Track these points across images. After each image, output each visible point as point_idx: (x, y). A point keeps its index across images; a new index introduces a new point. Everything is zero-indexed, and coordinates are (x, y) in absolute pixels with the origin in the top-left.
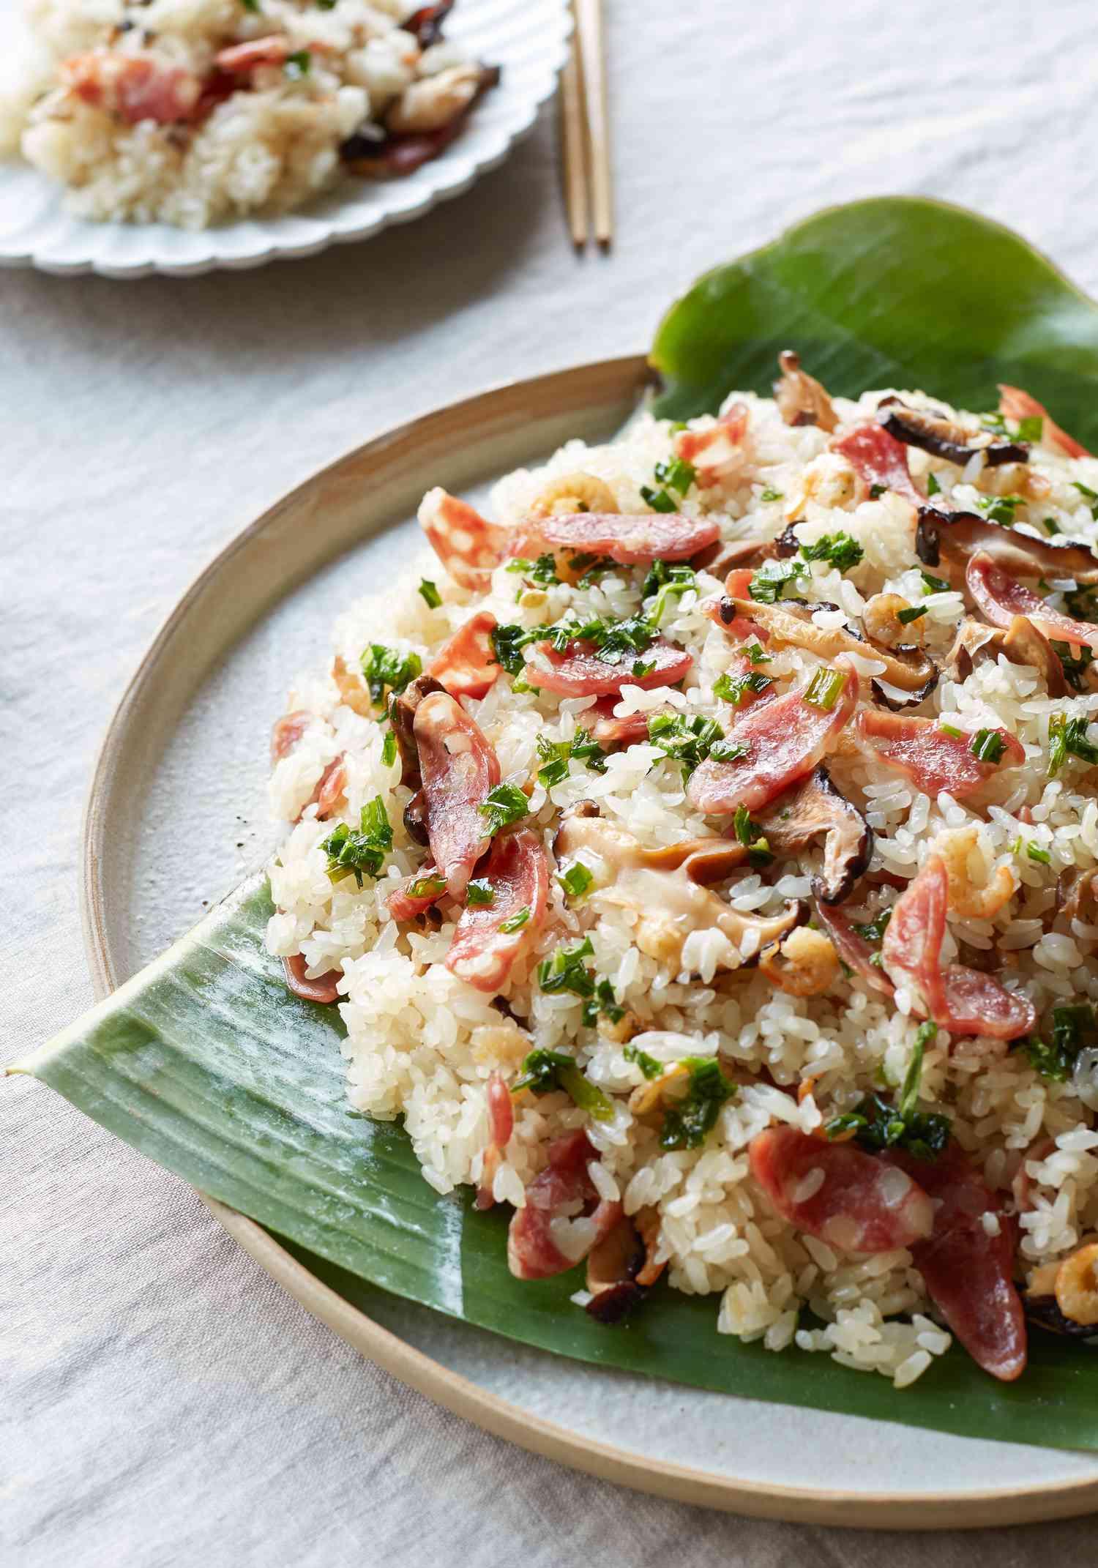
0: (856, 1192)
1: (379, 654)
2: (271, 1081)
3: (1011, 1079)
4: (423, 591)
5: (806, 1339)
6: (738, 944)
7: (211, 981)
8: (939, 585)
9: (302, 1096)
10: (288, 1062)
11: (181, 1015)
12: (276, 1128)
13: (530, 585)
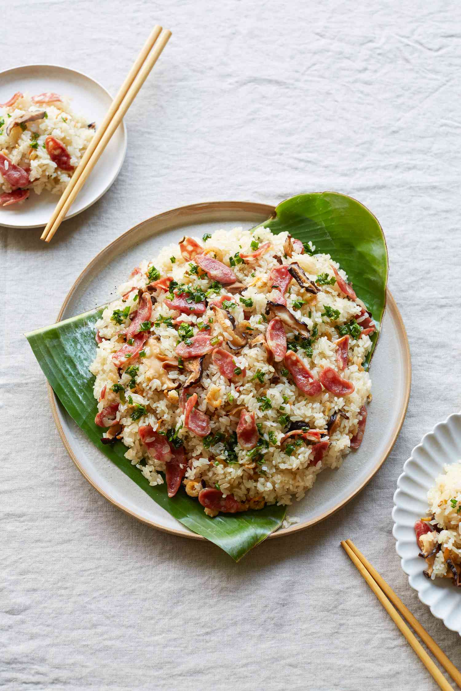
0: (159, 446)
1: (154, 269)
2: (78, 356)
3: (198, 442)
4: (171, 259)
5: (138, 466)
6: (162, 386)
7: (80, 328)
8: (266, 320)
9: (82, 362)
10: (85, 353)
11: (69, 334)
12: (71, 368)
13: (187, 273)
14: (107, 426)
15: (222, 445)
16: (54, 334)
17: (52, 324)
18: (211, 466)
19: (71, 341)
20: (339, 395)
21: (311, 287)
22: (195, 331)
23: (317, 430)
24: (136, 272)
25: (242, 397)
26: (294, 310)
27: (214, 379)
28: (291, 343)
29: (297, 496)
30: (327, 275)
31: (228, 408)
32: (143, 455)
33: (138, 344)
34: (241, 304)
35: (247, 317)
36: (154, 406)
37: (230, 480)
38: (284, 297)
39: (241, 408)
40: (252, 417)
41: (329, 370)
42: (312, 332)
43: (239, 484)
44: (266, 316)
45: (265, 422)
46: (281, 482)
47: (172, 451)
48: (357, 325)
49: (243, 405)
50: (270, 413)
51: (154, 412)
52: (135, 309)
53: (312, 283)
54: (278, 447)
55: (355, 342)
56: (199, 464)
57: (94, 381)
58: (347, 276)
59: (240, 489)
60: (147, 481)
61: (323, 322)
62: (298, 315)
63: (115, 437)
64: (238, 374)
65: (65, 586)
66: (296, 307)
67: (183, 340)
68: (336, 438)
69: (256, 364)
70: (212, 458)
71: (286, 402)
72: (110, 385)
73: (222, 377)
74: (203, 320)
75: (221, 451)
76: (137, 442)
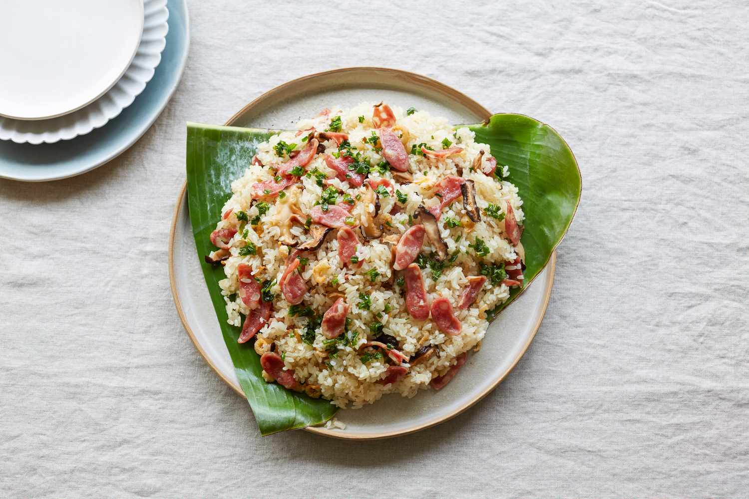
0: (251, 290)
1: (339, 119)
3: (285, 306)
5: (226, 298)
6: (280, 237)
7: (244, 141)
8: (411, 223)
9: (228, 175)
10: (235, 167)
11: (230, 141)
12: (215, 175)
13: (365, 139)
15: (306, 321)
16: (215, 136)
17: (219, 124)
18: (285, 336)
19: (228, 150)
20: (441, 331)
21: (473, 213)
22: (339, 199)
23: (400, 353)
24: (326, 113)
25: (347, 285)
26: (445, 227)
27: (330, 254)
28: (423, 257)
29: (354, 404)
30: (498, 209)
31: (329, 289)
32: (235, 290)
33: (284, 183)
34: (395, 195)
35: (394, 211)
36: (264, 251)
37: (297, 357)
38: (441, 209)
39: (339, 295)
40: (346, 310)
41: (445, 301)
42: (450, 257)
43: (305, 365)
44: (413, 218)
45: (356, 321)
46: (343, 384)
47: (260, 302)
48: (504, 272)
49: (343, 293)
50: (365, 313)
51: (262, 256)
52: (300, 149)
53: (477, 209)
54: (355, 350)
55: (490, 287)
56: (276, 326)
57: (230, 198)
58: (524, 218)
59: (303, 370)
60: (227, 317)
61: (467, 253)
62: (445, 233)
63: (220, 261)
64: (354, 262)
66: (448, 225)
67: (323, 203)
68: (418, 369)
69: (377, 261)
70: (292, 327)
71: (386, 310)
72: (237, 209)
73: (338, 257)
74: (353, 193)
75: (303, 325)
76: (235, 276)
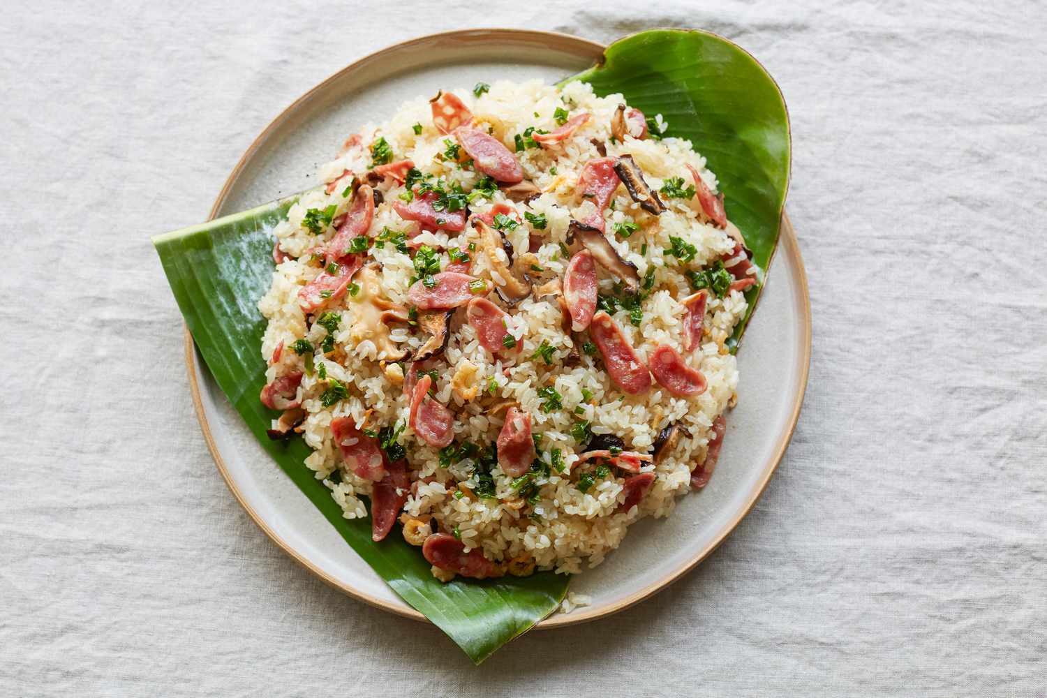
0: (364, 454)
1: (383, 143)
2: (240, 283)
3: (430, 455)
4: (415, 128)
5: (326, 482)
6: (378, 353)
7: (249, 233)
8: (566, 254)
9: (247, 293)
10: (252, 278)
11: (228, 241)
12: (227, 302)
13: (439, 156)
14: (280, 408)
15: (470, 465)
16: (202, 242)
17: (200, 223)
18: (448, 498)
19: (231, 256)
20: (678, 396)
21: (650, 202)
22: (443, 261)
23: (635, 454)
24: (353, 142)
25: (513, 385)
26: (618, 240)
27: (468, 349)
28: (606, 297)
29: (590, 559)
30: (681, 182)
31: (487, 402)
32: (336, 465)
33: (343, 271)
34: (526, 222)
35: (534, 246)
36: (361, 385)
37: (479, 525)
38: (602, 216)
39: (507, 404)
40: (527, 422)
41: (666, 350)
42: (643, 282)
43: (494, 532)
44: (566, 245)
45: (548, 433)
46: (566, 536)
47: (386, 465)
48: (726, 273)
49: (512, 398)
50: (558, 417)
51: (360, 395)
52: (345, 211)
53: (654, 194)
54: (564, 477)
55: (717, 302)
56: (429, 491)
57: (265, 328)
58: (717, 182)
59: (495, 540)
60: (339, 510)
61: (666, 265)
62: (623, 249)
63: (293, 430)
64: (510, 347)
65: (187, 677)
66: (620, 235)
67: (422, 277)
68: (667, 468)
69: (542, 330)
70: (452, 483)
71: (587, 399)
72: (289, 340)
73: (481, 348)
74: (458, 244)
75: (468, 473)
76: (328, 443)
